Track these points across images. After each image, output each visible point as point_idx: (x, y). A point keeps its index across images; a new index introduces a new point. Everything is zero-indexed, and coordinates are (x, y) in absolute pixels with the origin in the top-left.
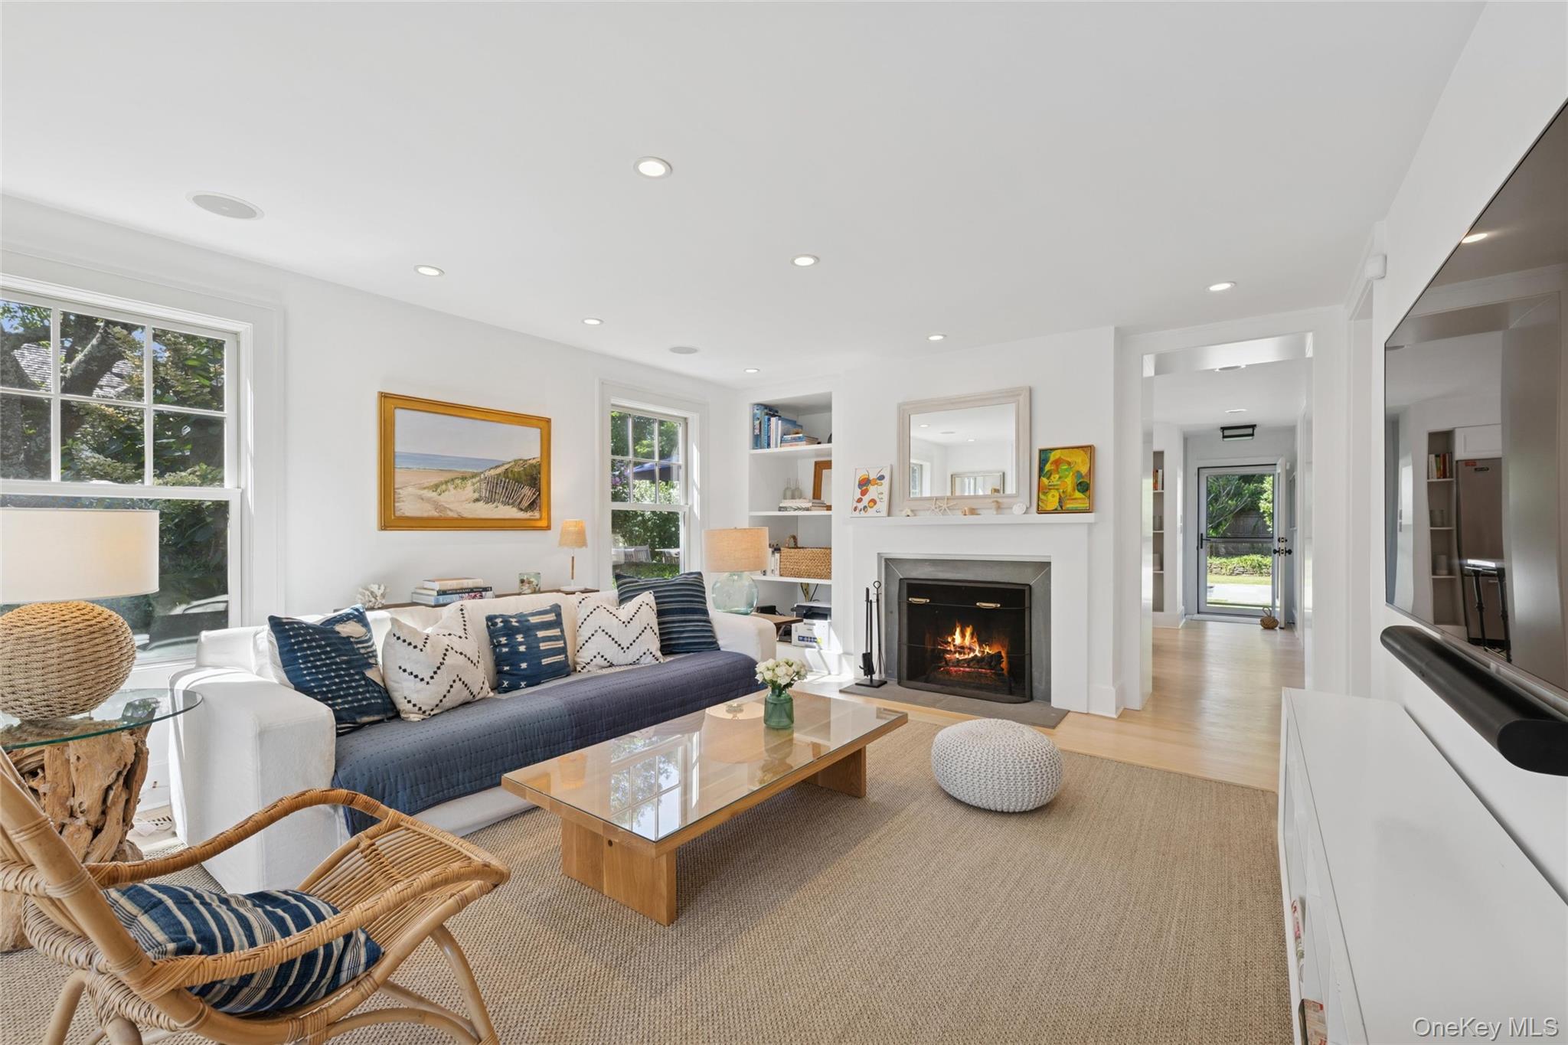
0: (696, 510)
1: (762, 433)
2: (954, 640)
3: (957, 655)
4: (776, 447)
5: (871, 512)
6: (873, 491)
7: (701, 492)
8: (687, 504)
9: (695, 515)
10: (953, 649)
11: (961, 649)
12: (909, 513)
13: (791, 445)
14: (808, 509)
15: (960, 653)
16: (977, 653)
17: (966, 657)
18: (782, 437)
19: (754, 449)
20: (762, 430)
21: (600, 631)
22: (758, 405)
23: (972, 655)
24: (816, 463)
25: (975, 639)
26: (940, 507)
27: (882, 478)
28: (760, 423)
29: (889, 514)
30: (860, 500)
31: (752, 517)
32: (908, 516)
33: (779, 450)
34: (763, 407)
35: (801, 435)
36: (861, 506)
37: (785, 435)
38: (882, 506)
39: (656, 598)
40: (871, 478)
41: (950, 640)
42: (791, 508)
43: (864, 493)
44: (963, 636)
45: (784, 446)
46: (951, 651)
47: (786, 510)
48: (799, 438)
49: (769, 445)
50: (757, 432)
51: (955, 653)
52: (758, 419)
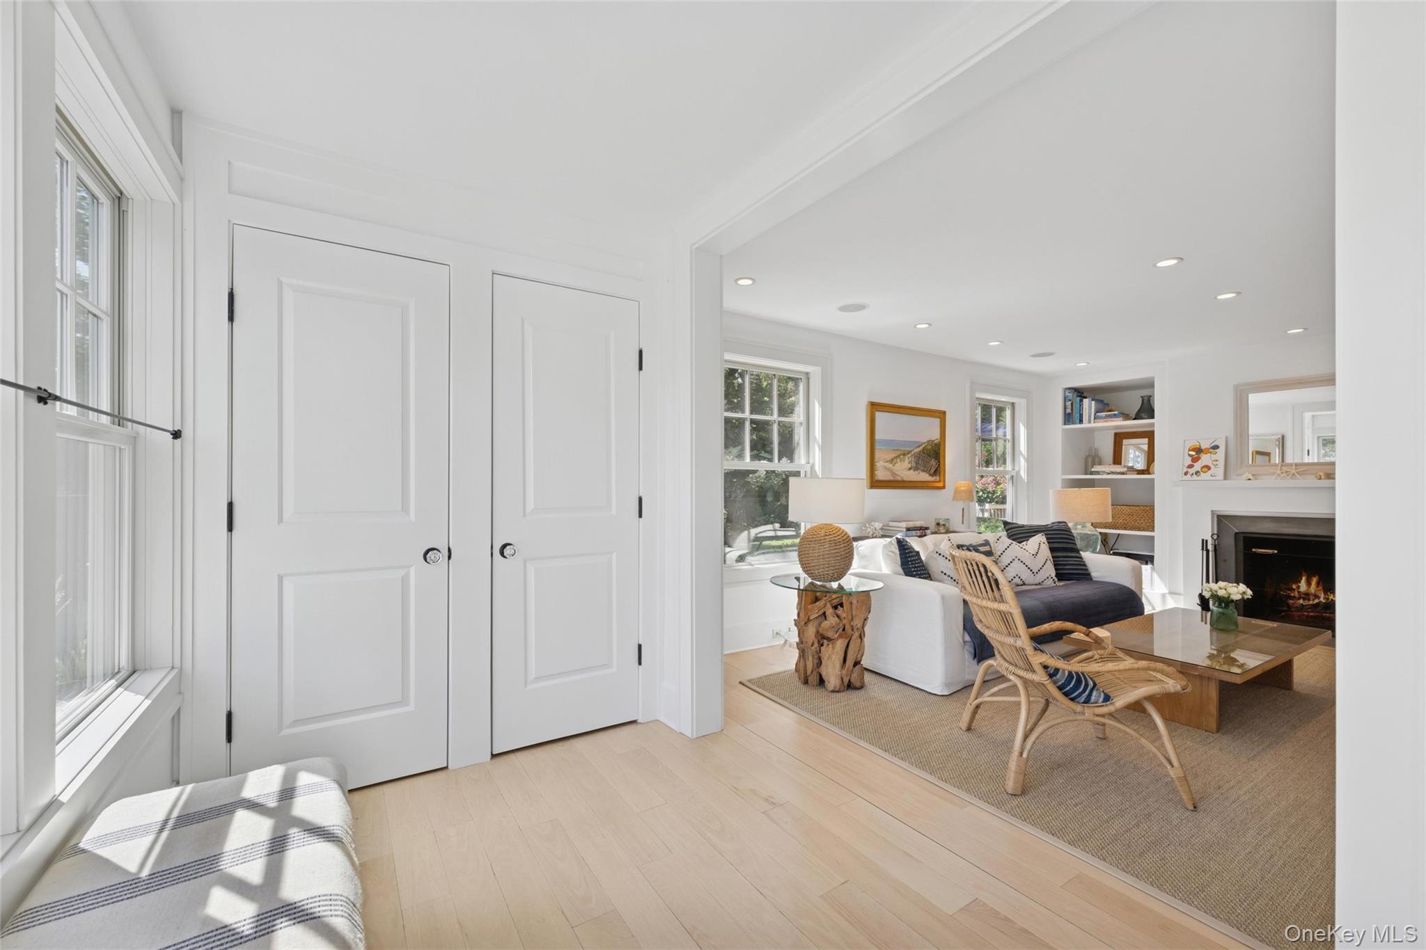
0: (1023, 474)
1: (1074, 412)
2: (1299, 587)
3: (1301, 601)
4: (1090, 422)
5: (1203, 476)
6: (1205, 459)
7: (1028, 460)
8: (1014, 469)
9: (1022, 477)
10: (1296, 594)
11: (1306, 596)
12: (1251, 477)
13: (1105, 421)
14: (1123, 473)
15: (1304, 599)
16: (1322, 599)
17: (1311, 602)
18: (1095, 414)
19: (1065, 424)
20: (1074, 409)
21: (1016, 560)
22: (1069, 389)
23: (1317, 601)
24: (1116, 435)
25: (1321, 588)
26: (1287, 472)
27: (1216, 447)
28: (1072, 403)
29: (1225, 478)
30: (1190, 466)
31: (1063, 480)
32: (1250, 479)
33: (1092, 425)
34: (1073, 391)
35: (1116, 412)
36: (1192, 471)
37: (1097, 412)
38: (1220, 472)
39: (1047, 539)
40: (1203, 447)
41: (1294, 587)
42: (1104, 472)
43: (1195, 460)
44: (1309, 583)
45: (1097, 422)
46: (1295, 597)
47: (1099, 474)
48: (1115, 415)
49: (1081, 421)
50: (1069, 411)
51: (1299, 599)
52: (1070, 400)
